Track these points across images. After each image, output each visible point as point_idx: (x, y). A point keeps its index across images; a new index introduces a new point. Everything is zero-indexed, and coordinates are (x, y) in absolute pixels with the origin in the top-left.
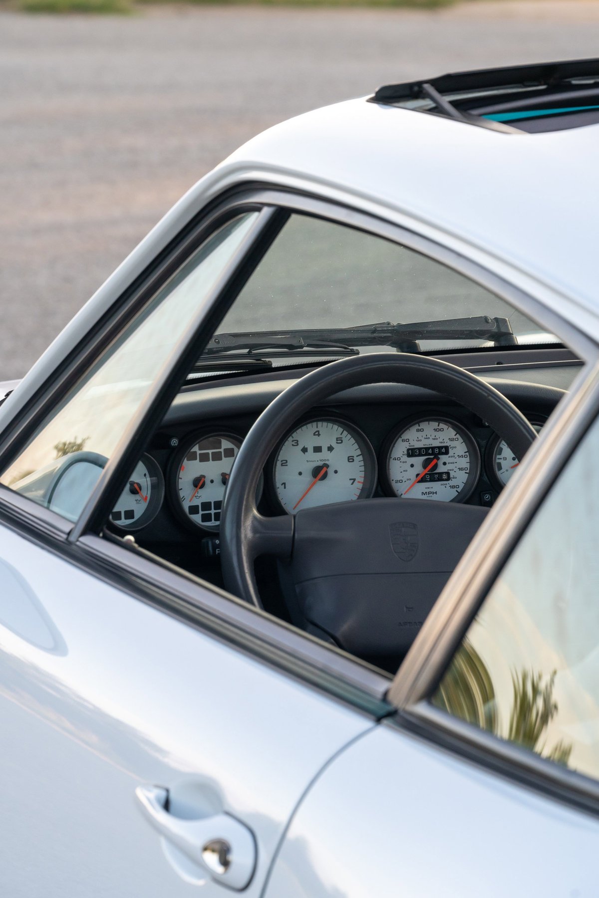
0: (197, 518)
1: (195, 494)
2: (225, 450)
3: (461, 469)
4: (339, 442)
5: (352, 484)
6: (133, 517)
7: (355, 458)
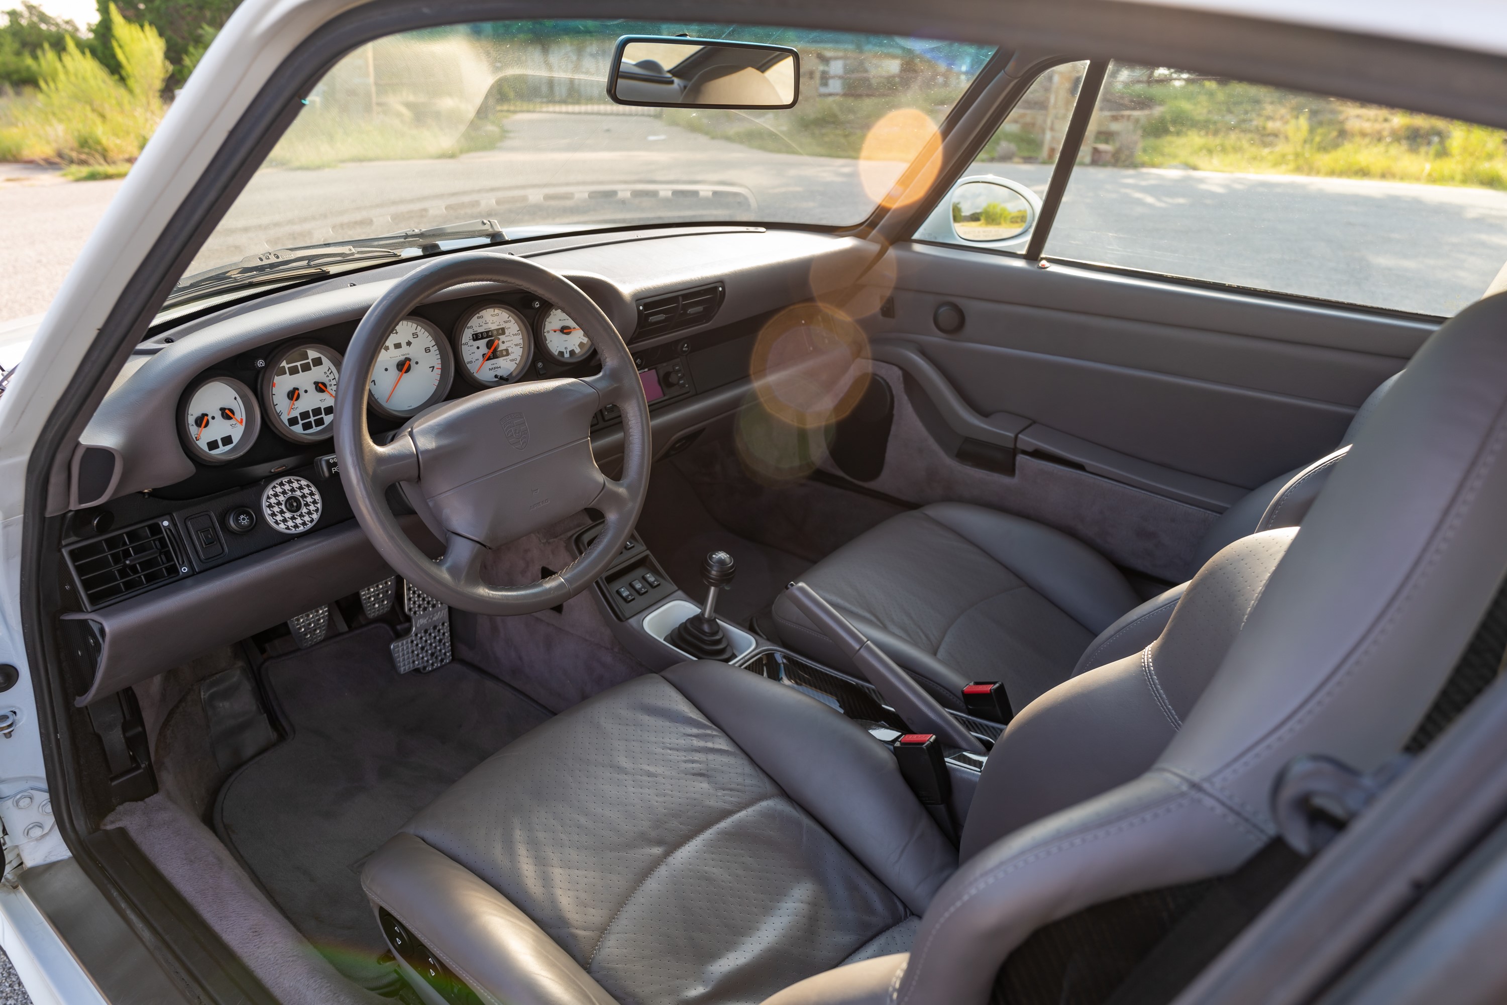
0: (298, 429)
1: (292, 406)
2: (312, 360)
3: (516, 345)
4: (415, 336)
5: (432, 371)
6: (232, 442)
7: (431, 349)
